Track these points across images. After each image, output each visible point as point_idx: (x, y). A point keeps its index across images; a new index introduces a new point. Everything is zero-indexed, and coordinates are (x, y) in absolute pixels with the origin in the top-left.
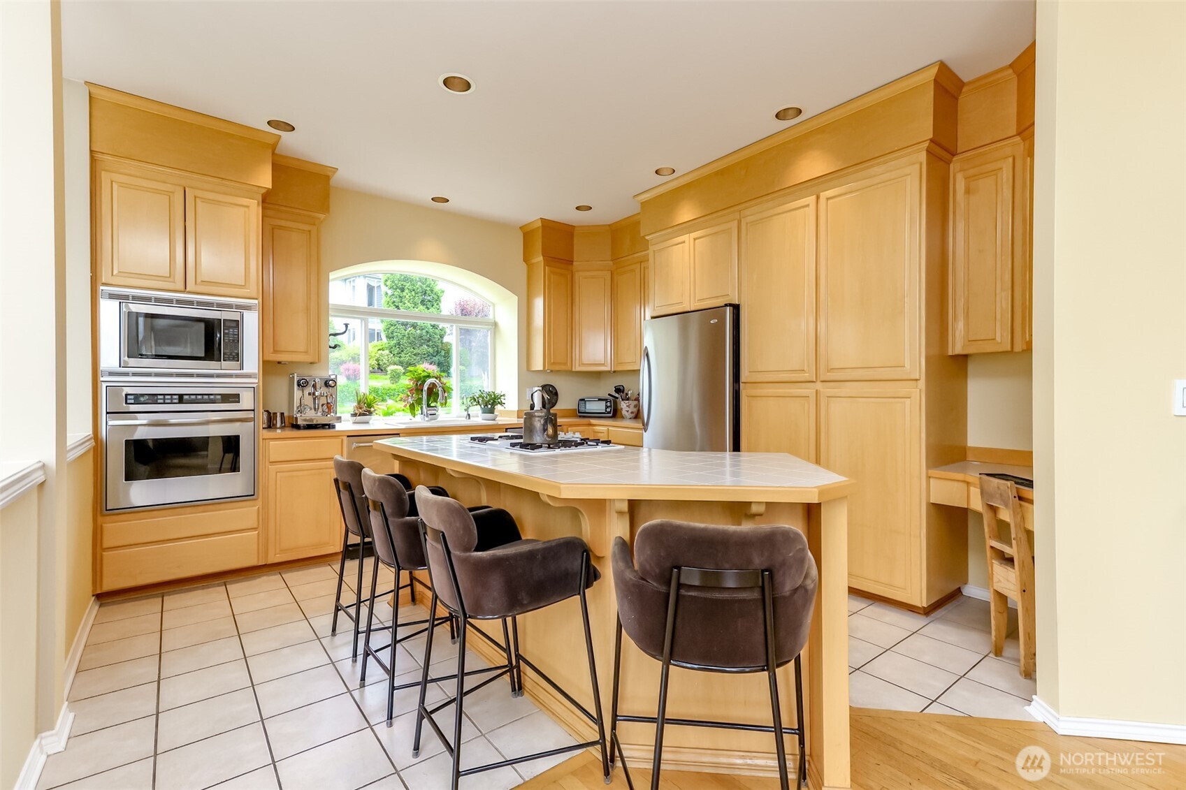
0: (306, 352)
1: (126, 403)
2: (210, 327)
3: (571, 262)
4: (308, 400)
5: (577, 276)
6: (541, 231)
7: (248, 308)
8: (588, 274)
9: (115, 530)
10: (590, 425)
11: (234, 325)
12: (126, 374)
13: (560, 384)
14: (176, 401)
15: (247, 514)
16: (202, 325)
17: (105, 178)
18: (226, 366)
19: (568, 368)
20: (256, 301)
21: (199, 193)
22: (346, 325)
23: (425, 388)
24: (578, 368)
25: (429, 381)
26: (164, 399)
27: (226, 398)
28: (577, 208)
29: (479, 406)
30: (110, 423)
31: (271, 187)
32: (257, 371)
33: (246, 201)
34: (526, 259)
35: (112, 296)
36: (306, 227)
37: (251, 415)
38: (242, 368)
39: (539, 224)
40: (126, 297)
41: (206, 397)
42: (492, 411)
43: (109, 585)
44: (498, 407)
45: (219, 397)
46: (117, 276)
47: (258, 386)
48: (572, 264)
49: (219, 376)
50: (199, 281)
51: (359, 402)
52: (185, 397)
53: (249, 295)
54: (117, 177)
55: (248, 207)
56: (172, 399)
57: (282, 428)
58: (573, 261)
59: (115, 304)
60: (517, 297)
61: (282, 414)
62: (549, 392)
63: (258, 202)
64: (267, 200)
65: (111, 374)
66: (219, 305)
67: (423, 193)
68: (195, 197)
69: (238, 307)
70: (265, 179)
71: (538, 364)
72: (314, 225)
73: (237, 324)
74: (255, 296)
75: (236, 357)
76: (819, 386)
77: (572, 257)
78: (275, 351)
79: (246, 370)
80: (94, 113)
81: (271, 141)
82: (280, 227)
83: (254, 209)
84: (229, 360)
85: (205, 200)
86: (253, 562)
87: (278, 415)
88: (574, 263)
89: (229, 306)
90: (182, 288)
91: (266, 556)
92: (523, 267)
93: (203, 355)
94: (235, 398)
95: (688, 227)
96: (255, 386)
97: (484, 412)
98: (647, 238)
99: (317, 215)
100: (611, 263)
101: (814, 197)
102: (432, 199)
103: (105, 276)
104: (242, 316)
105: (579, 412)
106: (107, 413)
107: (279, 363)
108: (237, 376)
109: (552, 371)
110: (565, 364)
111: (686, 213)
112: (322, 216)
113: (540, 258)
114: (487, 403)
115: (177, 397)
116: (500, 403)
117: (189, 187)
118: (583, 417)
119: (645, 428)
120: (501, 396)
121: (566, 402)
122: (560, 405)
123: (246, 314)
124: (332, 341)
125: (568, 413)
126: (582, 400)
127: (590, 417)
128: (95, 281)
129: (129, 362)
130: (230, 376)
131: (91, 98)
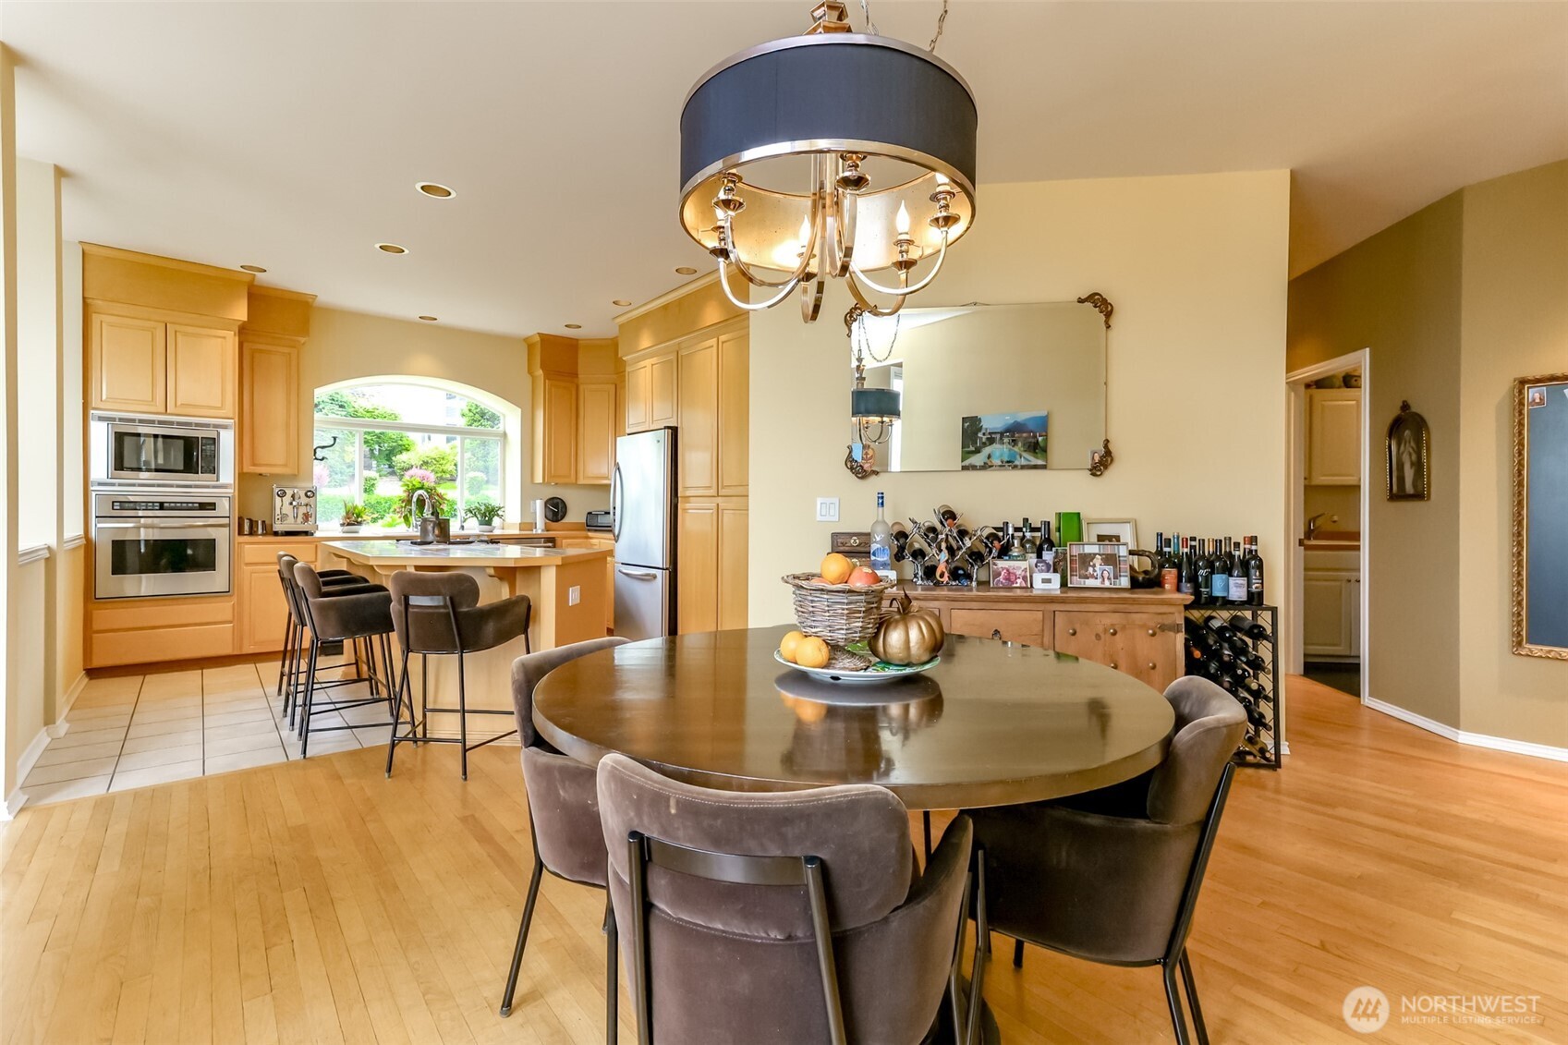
0: (285, 465)
1: (113, 509)
2: (189, 444)
3: (575, 375)
4: (287, 509)
5: (581, 388)
6: (539, 346)
7: (225, 427)
8: (593, 386)
9: (104, 617)
10: (588, 538)
11: (211, 442)
12: (113, 485)
13: (567, 495)
14: (157, 508)
15: (223, 609)
16: (182, 442)
17: (96, 319)
18: (202, 478)
19: (572, 479)
20: (232, 421)
21: (178, 328)
22: (335, 438)
23: (415, 499)
24: (582, 481)
25: (416, 495)
26: (147, 506)
27: (203, 506)
28: (567, 326)
29: (475, 518)
30: (99, 525)
31: (246, 320)
32: (232, 482)
33: (222, 333)
34: (530, 372)
35: (101, 419)
36: (286, 350)
37: (226, 521)
38: (218, 480)
39: (538, 338)
40: (114, 419)
41: (185, 505)
42: (489, 523)
43: (98, 662)
44: (496, 519)
45: (197, 505)
46: (105, 401)
47: (234, 496)
48: (577, 377)
49: (197, 487)
50: (179, 403)
51: (347, 513)
52: (166, 505)
53: (223, 416)
54: (103, 317)
55: (224, 338)
57: (263, 534)
58: (577, 375)
59: (104, 425)
60: (520, 410)
61: (263, 522)
62: (556, 506)
63: (235, 335)
64: (243, 331)
65: (100, 484)
66: (197, 425)
67: (414, 314)
68: (176, 332)
69: (216, 426)
70: (240, 313)
71: (539, 479)
72: (295, 347)
73: (214, 441)
74: (231, 416)
75: (212, 469)
76: (719, 500)
77: (577, 371)
78: (253, 464)
79: (223, 480)
80: (87, 266)
81: (247, 279)
82: (261, 351)
83: (231, 340)
84: (206, 472)
85: (186, 334)
86: (228, 651)
87: (260, 522)
88: (579, 376)
89: (207, 425)
90: (163, 410)
91: (241, 648)
92: (529, 379)
93: (182, 468)
94: (212, 506)
95: (648, 353)
96: (230, 495)
97: (480, 524)
98: (624, 358)
99: (300, 339)
100: (615, 376)
101: (715, 339)
102: (419, 318)
103: (94, 401)
104: (219, 434)
105: (587, 526)
106: (97, 517)
107: (261, 475)
108: (214, 487)
109: (557, 483)
110: (569, 475)
111: (646, 340)
112: (303, 340)
113: (540, 373)
114: (484, 515)
115: (158, 504)
116: (498, 515)
117: (170, 323)
118: (589, 530)
119: (616, 539)
120: (500, 508)
121: (575, 515)
122: (570, 518)
123: (222, 432)
124: (320, 454)
125: (576, 527)
126: (590, 513)
127: (596, 531)
128: (86, 406)
129: (114, 474)
130: (207, 486)
131: (85, 254)
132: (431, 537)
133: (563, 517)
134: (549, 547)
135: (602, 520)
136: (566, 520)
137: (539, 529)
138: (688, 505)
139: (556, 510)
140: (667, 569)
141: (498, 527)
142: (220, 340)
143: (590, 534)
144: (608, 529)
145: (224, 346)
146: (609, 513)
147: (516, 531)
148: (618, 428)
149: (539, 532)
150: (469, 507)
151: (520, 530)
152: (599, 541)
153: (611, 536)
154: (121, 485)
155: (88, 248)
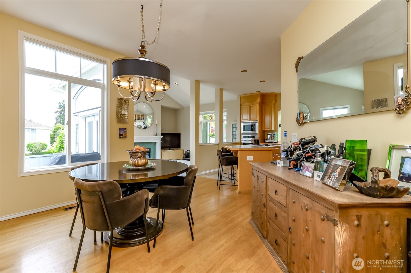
0: (269, 129)
4: (270, 137)
7: (257, 122)
14: (248, 137)
16: (251, 126)
17: (242, 107)
33: (256, 105)
35: (242, 123)
36: (270, 105)
46: (243, 120)
50: (251, 119)
53: (256, 120)
63: (258, 104)
64: (260, 103)
66: (252, 122)
70: (259, 100)
74: (258, 120)
78: (265, 129)
80: (241, 99)
81: (259, 93)
82: (266, 106)
83: (258, 106)
85: (252, 106)
89: (254, 122)
90: (249, 120)
108: (255, 133)
117: (250, 105)
123: (256, 123)
128: (241, 121)
129: (244, 132)
130: (254, 133)
131: (240, 97)
145: (256, 107)
154: (244, 133)
155: (241, 96)
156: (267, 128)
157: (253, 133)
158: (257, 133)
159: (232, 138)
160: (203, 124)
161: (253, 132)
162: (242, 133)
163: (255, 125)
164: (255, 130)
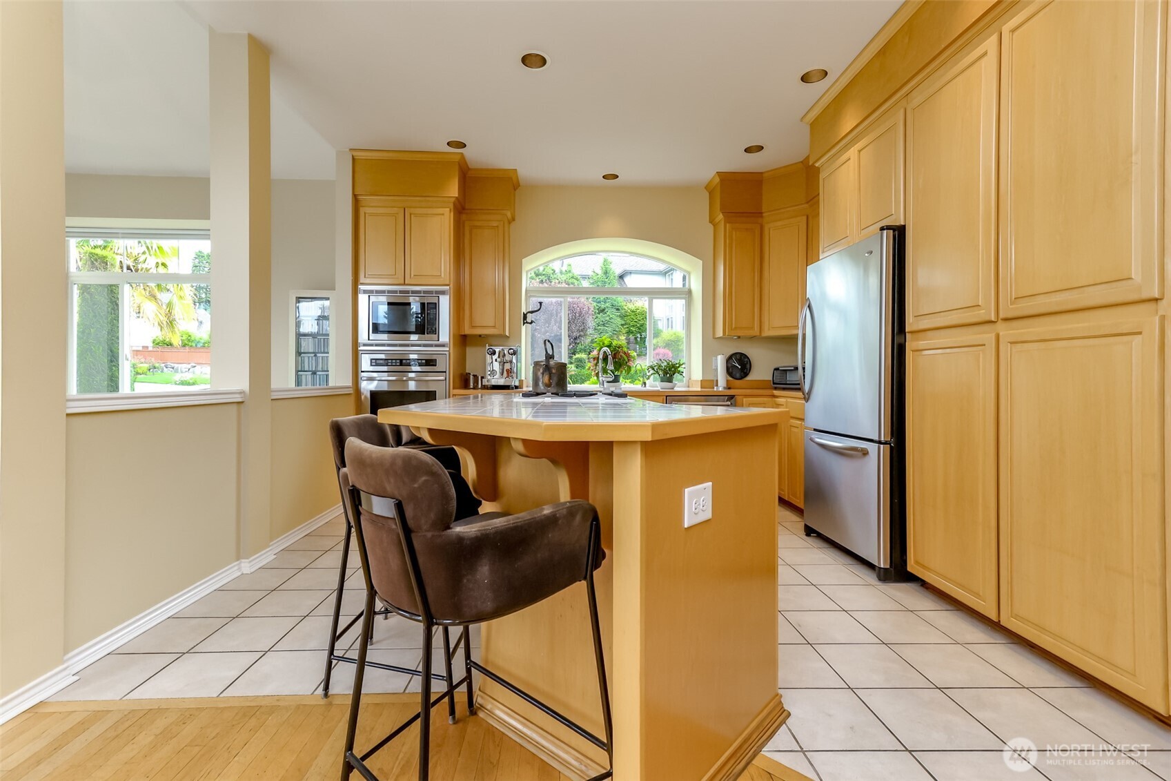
0: (494, 327)
1: (372, 365)
3: (759, 213)
4: (497, 366)
5: (767, 228)
6: (720, 186)
7: (443, 293)
8: (779, 223)
10: (774, 396)
12: (372, 345)
13: (755, 353)
14: (398, 364)
17: (362, 211)
19: (756, 332)
20: (448, 287)
21: (412, 211)
22: (541, 303)
24: (766, 333)
27: (427, 363)
28: (746, 150)
29: (657, 375)
31: (458, 196)
32: (451, 342)
33: (440, 211)
34: (711, 221)
35: (365, 292)
36: (495, 224)
38: (438, 339)
39: (717, 180)
40: (373, 292)
42: (670, 380)
44: (677, 376)
45: (424, 361)
46: (368, 277)
48: (762, 217)
50: (412, 275)
53: (442, 283)
54: (368, 209)
55: (444, 214)
56: (392, 363)
57: (476, 388)
58: (761, 213)
59: (366, 297)
60: (701, 261)
61: (475, 377)
62: (739, 362)
63: (451, 211)
64: (457, 207)
66: (424, 293)
67: (594, 174)
68: (412, 214)
69: (434, 292)
70: (453, 190)
71: (720, 333)
72: (502, 221)
74: (448, 283)
76: (1001, 328)
77: (761, 208)
78: (473, 327)
79: (442, 340)
80: (357, 169)
81: (457, 158)
83: (448, 216)
84: (430, 333)
85: (417, 216)
88: (764, 215)
89: (431, 292)
90: (402, 281)
92: (711, 227)
93: (415, 330)
94: (434, 362)
95: (855, 135)
96: (448, 353)
97: (661, 381)
98: (817, 165)
99: (503, 212)
100: (806, 206)
102: (603, 177)
103: (361, 278)
104: (437, 300)
105: (774, 383)
106: (361, 372)
107: (480, 336)
108: (436, 346)
109: (739, 337)
110: (752, 328)
111: (849, 121)
113: (721, 216)
114: (665, 373)
115: (398, 361)
116: (679, 372)
117: (408, 207)
118: (776, 388)
119: (807, 398)
120: (680, 365)
121: (761, 371)
122: (754, 376)
123: (441, 297)
124: (530, 317)
125: (761, 385)
126: (777, 369)
127: (784, 389)
128: (356, 282)
129: (372, 336)
130: (431, 346)
131: (354, 159)
132: (542, 388)
133: (746, 375)
134: (728, 406)
135: (791, 378)
136: (748, 378)
137: (721, 387)
138: (922, 344)
139: (739, 366)
140: (885, 443)
141: (679, 386)
142: (440, 216)
143: (776, 393)
144: (797, 387)
145: (441, 224)
146: (796, 369)
147: (697, 388)
148: (810, 254)
149: (721, 389)
150: (651, 364)
151: (701, 388)
152: (787, 401)
153: (799, 394)
154: (377, 345)
155: (355, 154)
156: (484, 320)
157: (425, 346)
158: (443, 346)
159: (297, 371)
160: (82, 294)
161: (428, 339)
162: (365, 345)
163: (435, 306)
164: (434, 331)
